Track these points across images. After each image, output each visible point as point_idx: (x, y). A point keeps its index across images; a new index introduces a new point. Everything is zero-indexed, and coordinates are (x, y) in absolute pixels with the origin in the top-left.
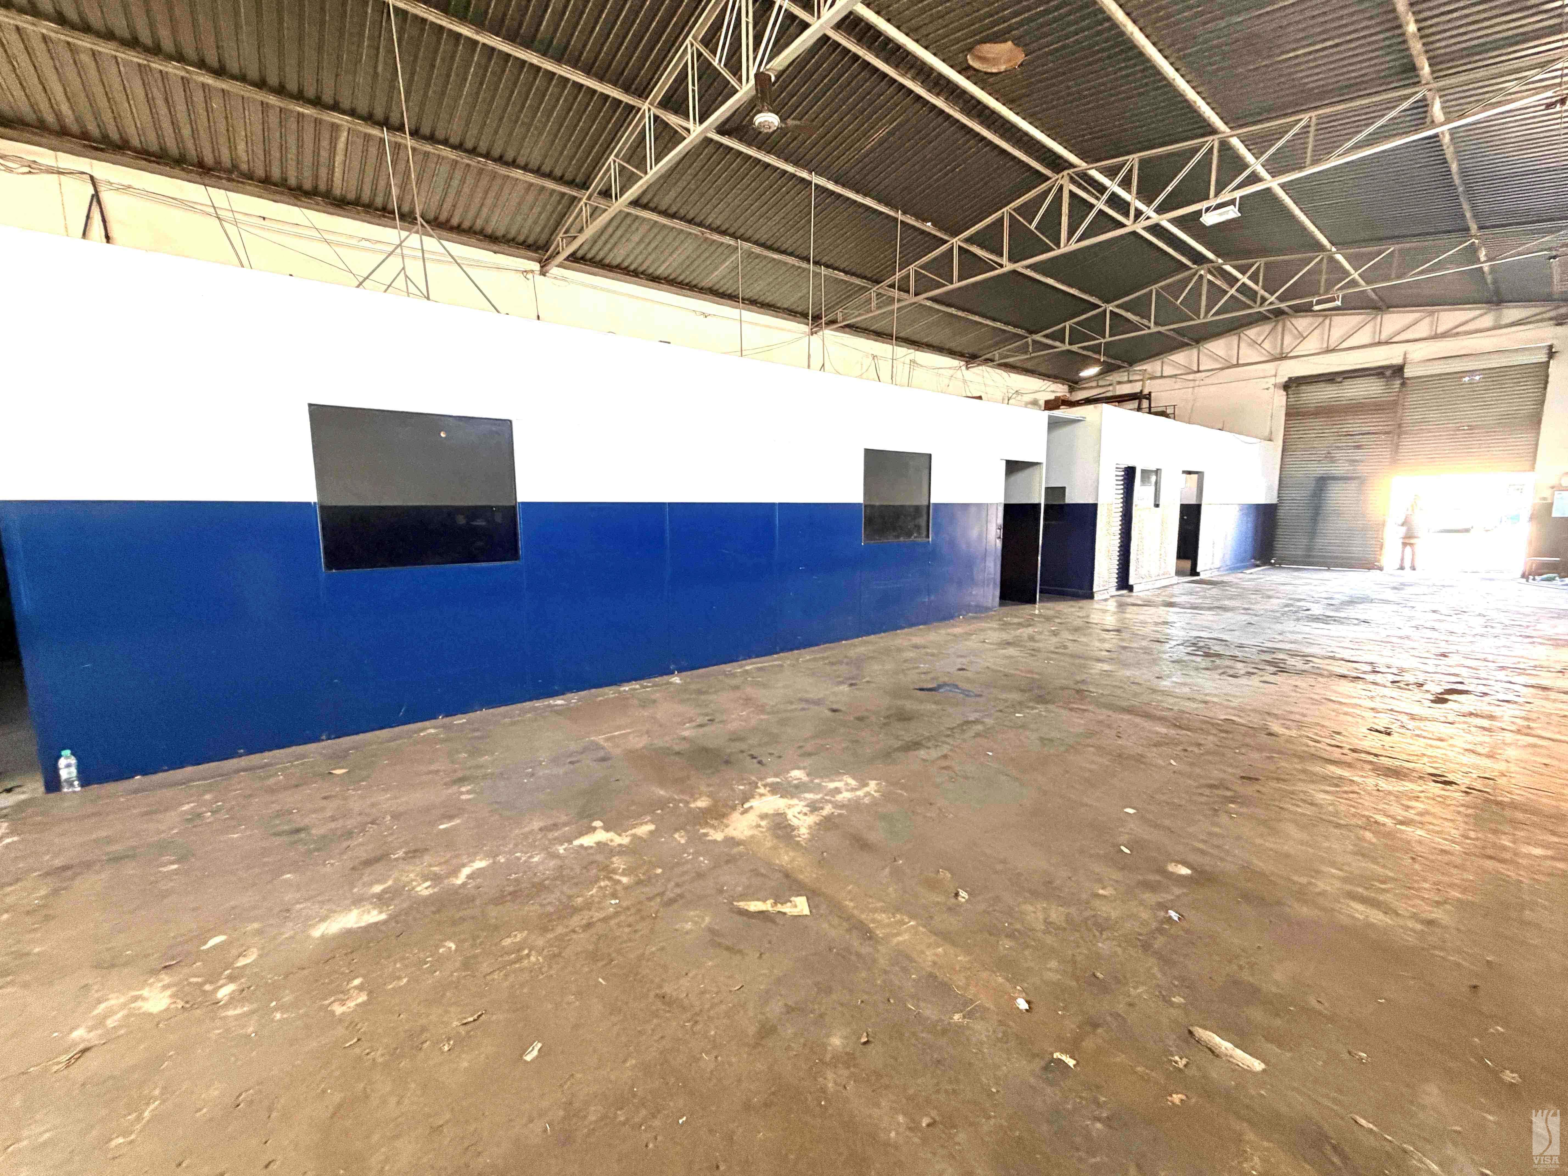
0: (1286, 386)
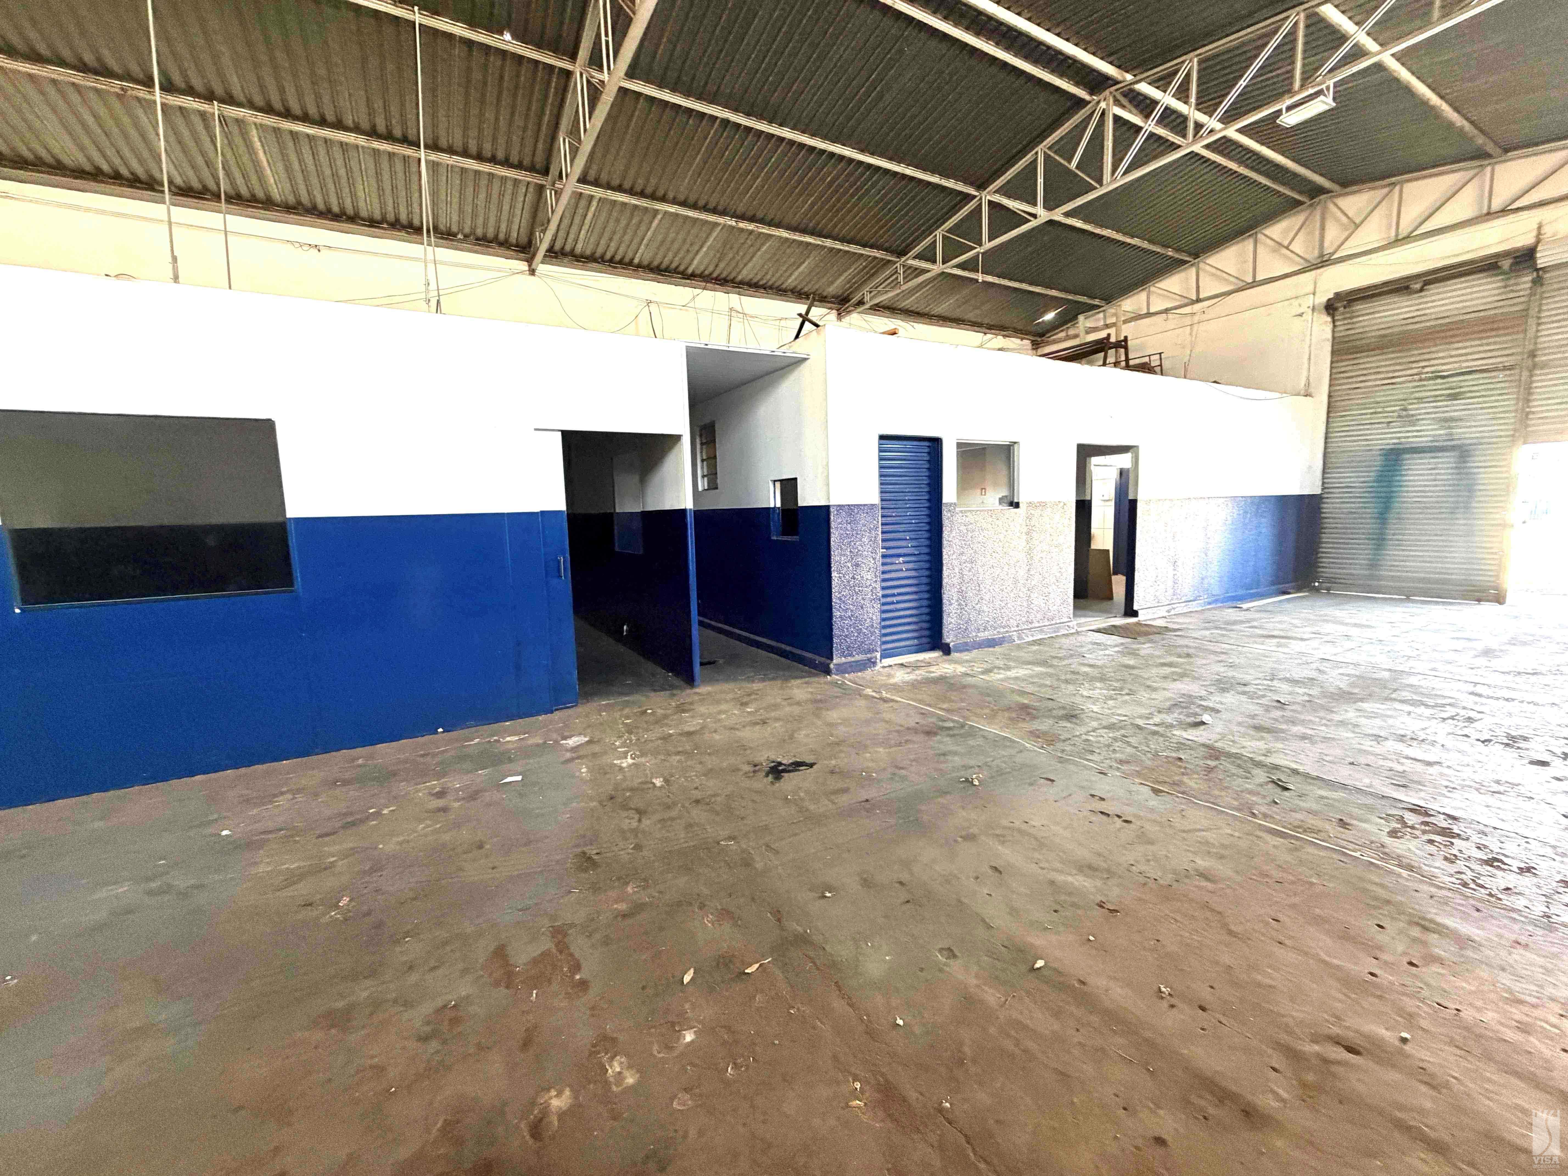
0: (1330, 308)
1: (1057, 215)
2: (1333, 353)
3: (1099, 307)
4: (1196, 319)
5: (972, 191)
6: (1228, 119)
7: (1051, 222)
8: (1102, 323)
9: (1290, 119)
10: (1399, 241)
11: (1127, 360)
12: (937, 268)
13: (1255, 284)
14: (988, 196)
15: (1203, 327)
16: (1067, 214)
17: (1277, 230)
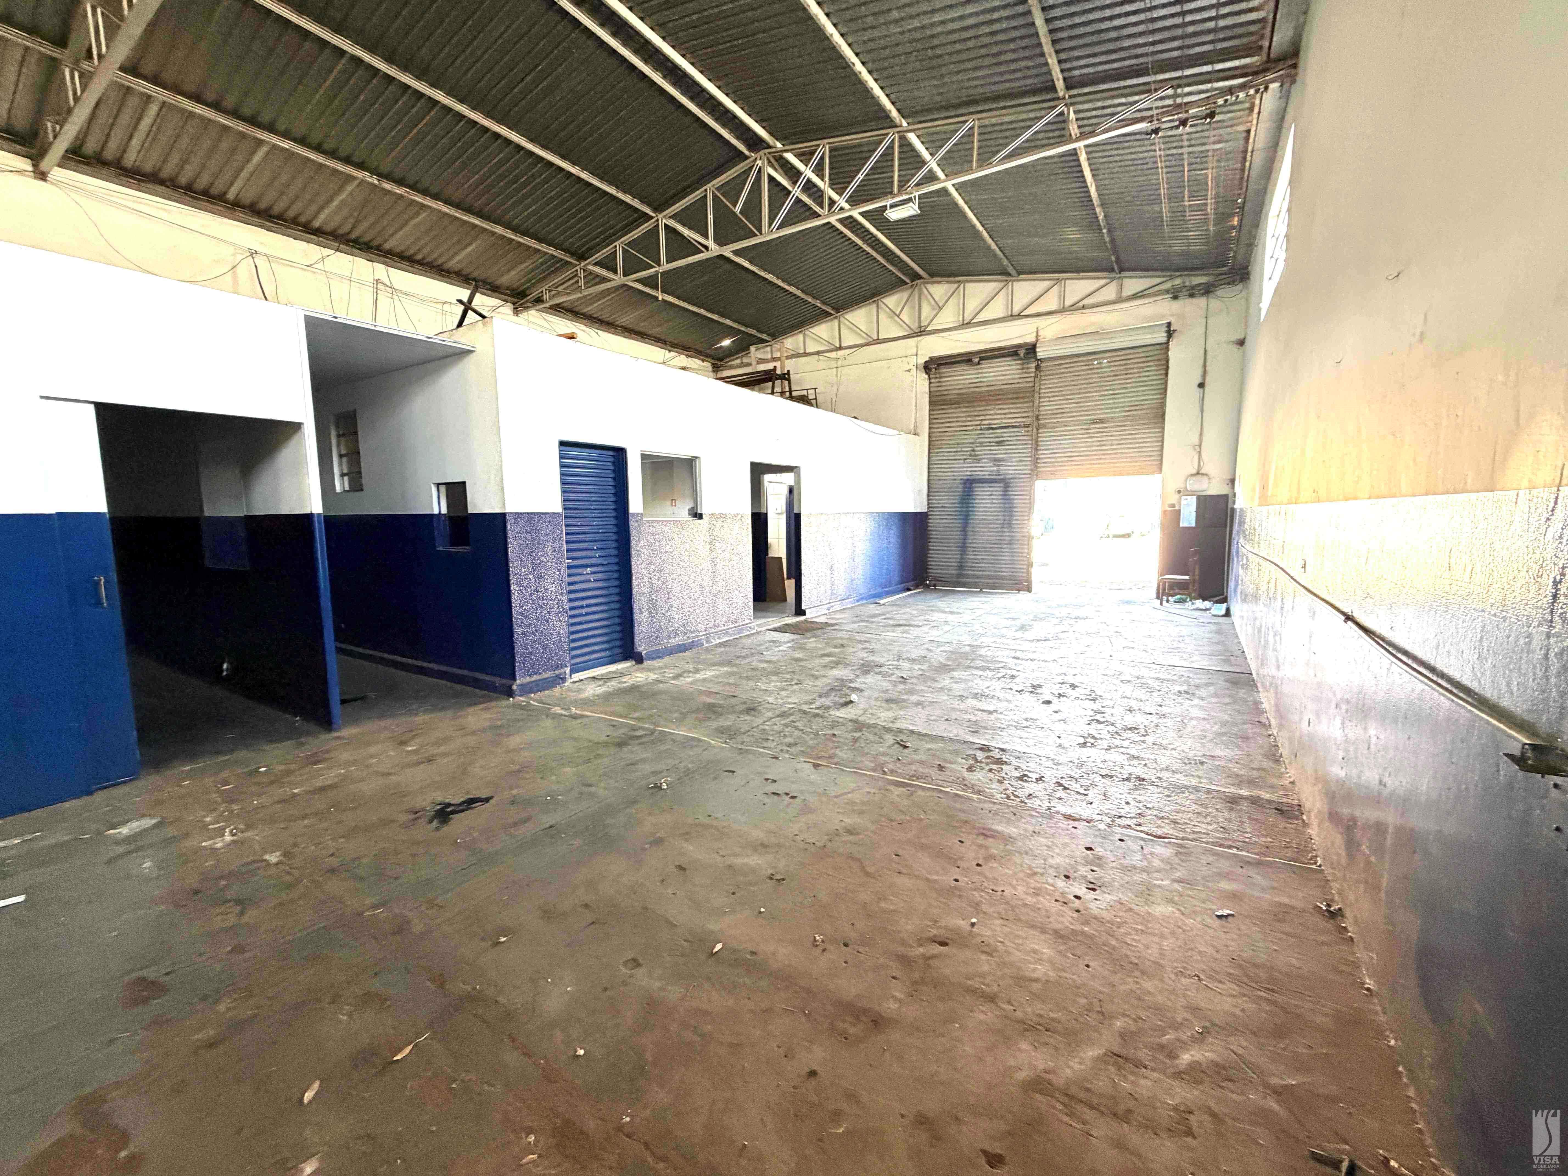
0: (927, 367)
1: (727, 251)
2: (930, 403)
3: (765, 341)
4: (840, 363)
5: (648, 211)
6: (853, 201)
7: (721, 257)
8: (769, 356)
9: (894, 215)
10: (966, 325)
11: (790, 391)
12: (618, 279)
13: (878, 341)
14: (664, 220)
15: (845, 370)
16: (736, 253)
17: (892, 301)
